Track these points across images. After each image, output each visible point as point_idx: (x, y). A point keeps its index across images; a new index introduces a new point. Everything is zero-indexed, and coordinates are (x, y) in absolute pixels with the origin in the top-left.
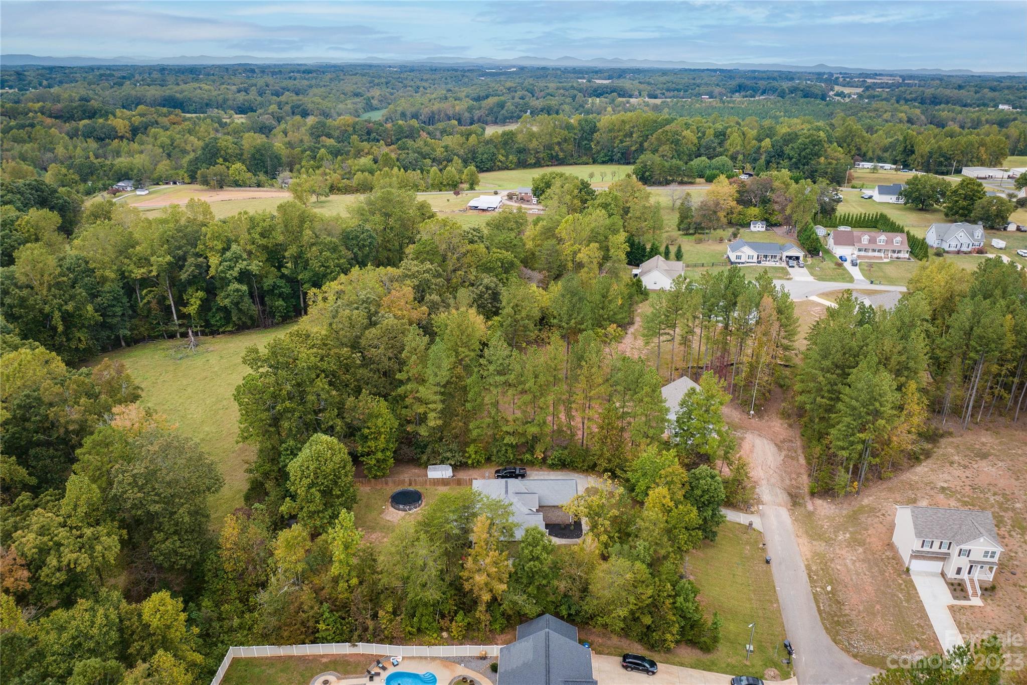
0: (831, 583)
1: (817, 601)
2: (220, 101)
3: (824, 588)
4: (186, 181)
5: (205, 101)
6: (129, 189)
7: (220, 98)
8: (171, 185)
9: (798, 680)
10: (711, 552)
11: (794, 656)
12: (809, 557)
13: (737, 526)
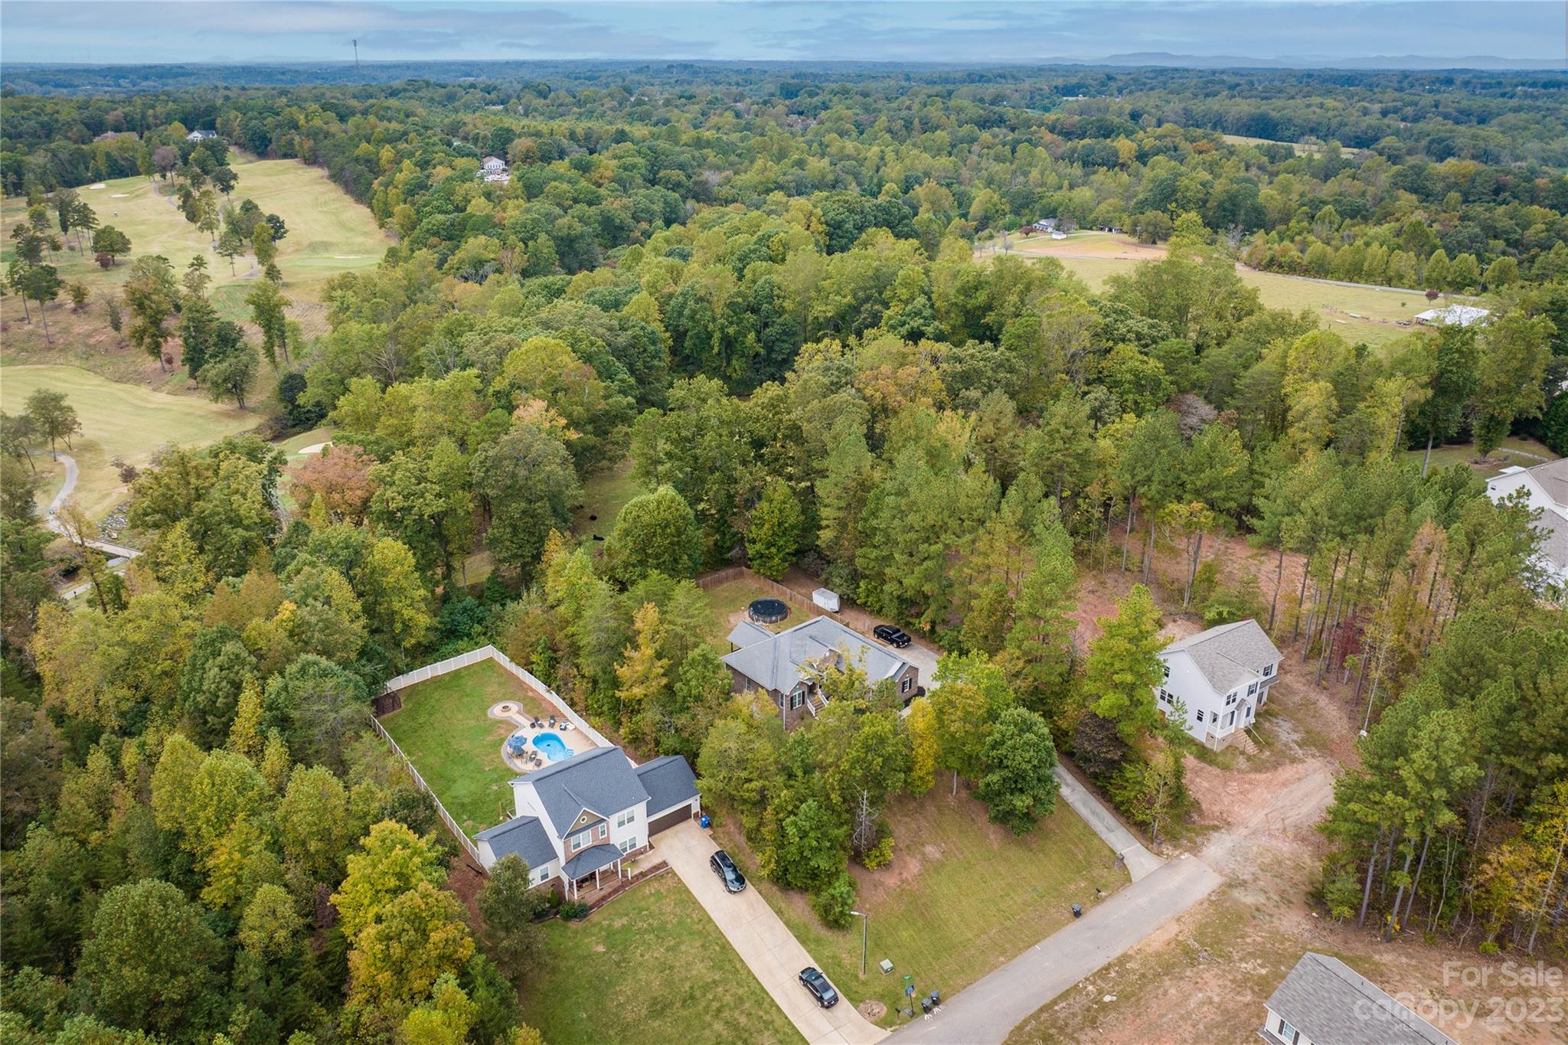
0: (1124, 997)
1: (1064, 996)
2: (1333, 126)
3: (1101, 992)
4: (1125, 229)
5: (1312, 125)
6: (1050, 230)
7: (1335, 122)
8: (1106, 233)
9: (888, 1038)
10: (1014, 852)
11: (926, 1016)
12: (1149, 950)
13: (1107, 852)
